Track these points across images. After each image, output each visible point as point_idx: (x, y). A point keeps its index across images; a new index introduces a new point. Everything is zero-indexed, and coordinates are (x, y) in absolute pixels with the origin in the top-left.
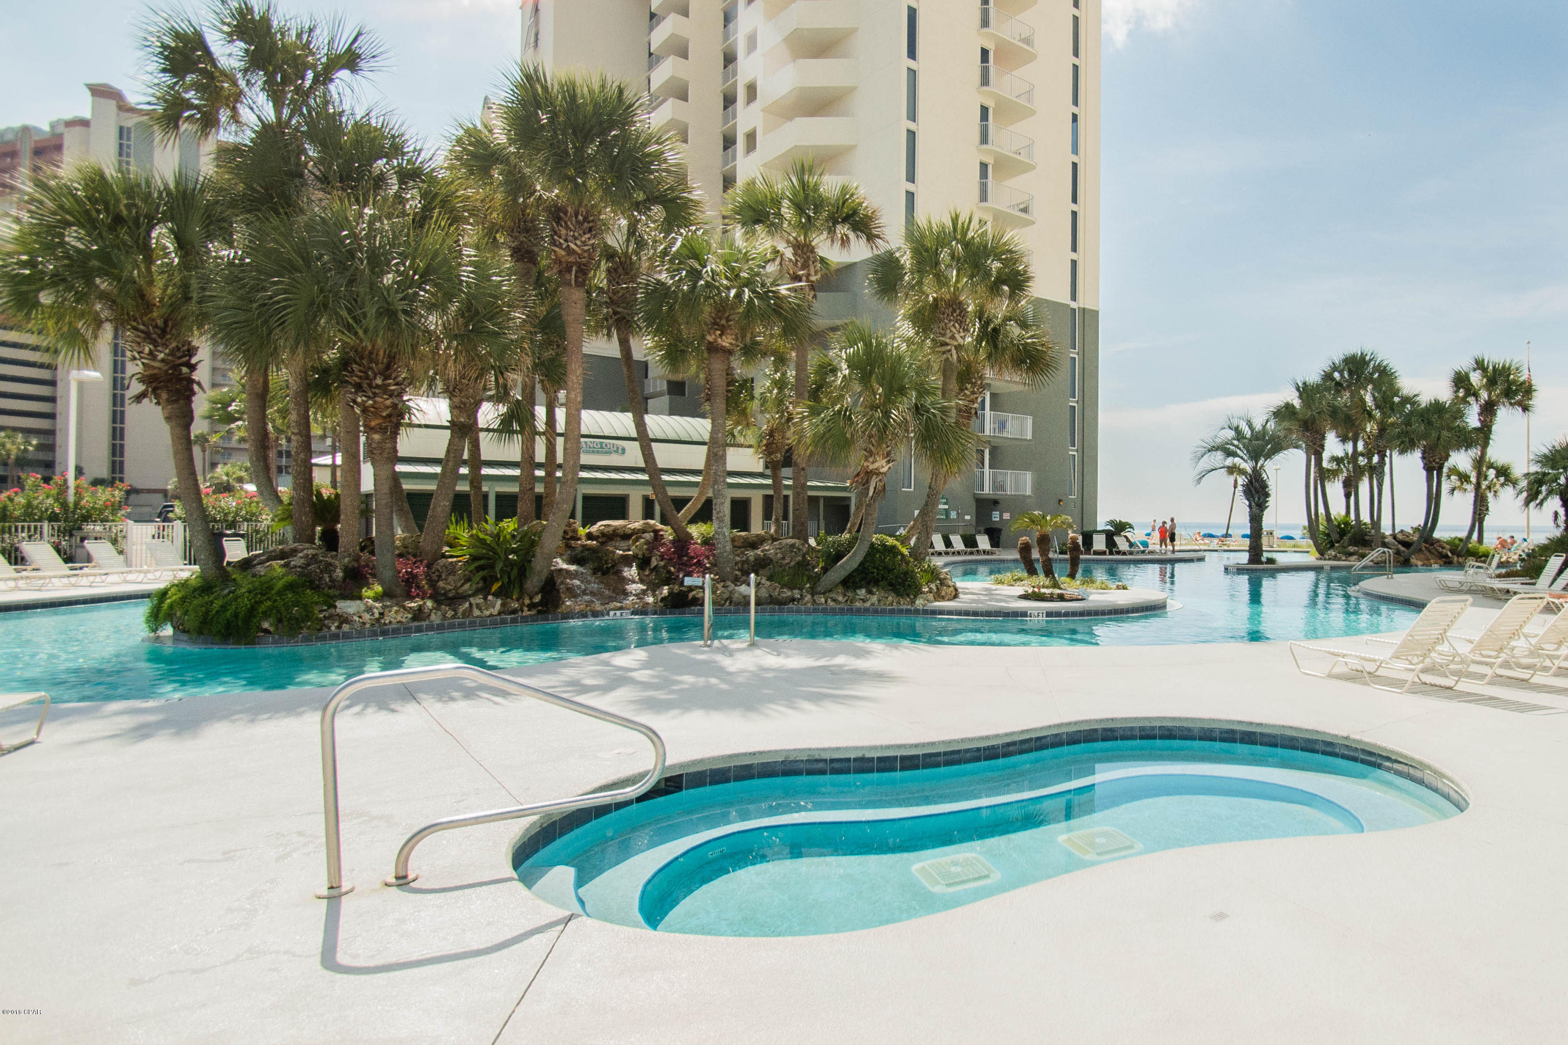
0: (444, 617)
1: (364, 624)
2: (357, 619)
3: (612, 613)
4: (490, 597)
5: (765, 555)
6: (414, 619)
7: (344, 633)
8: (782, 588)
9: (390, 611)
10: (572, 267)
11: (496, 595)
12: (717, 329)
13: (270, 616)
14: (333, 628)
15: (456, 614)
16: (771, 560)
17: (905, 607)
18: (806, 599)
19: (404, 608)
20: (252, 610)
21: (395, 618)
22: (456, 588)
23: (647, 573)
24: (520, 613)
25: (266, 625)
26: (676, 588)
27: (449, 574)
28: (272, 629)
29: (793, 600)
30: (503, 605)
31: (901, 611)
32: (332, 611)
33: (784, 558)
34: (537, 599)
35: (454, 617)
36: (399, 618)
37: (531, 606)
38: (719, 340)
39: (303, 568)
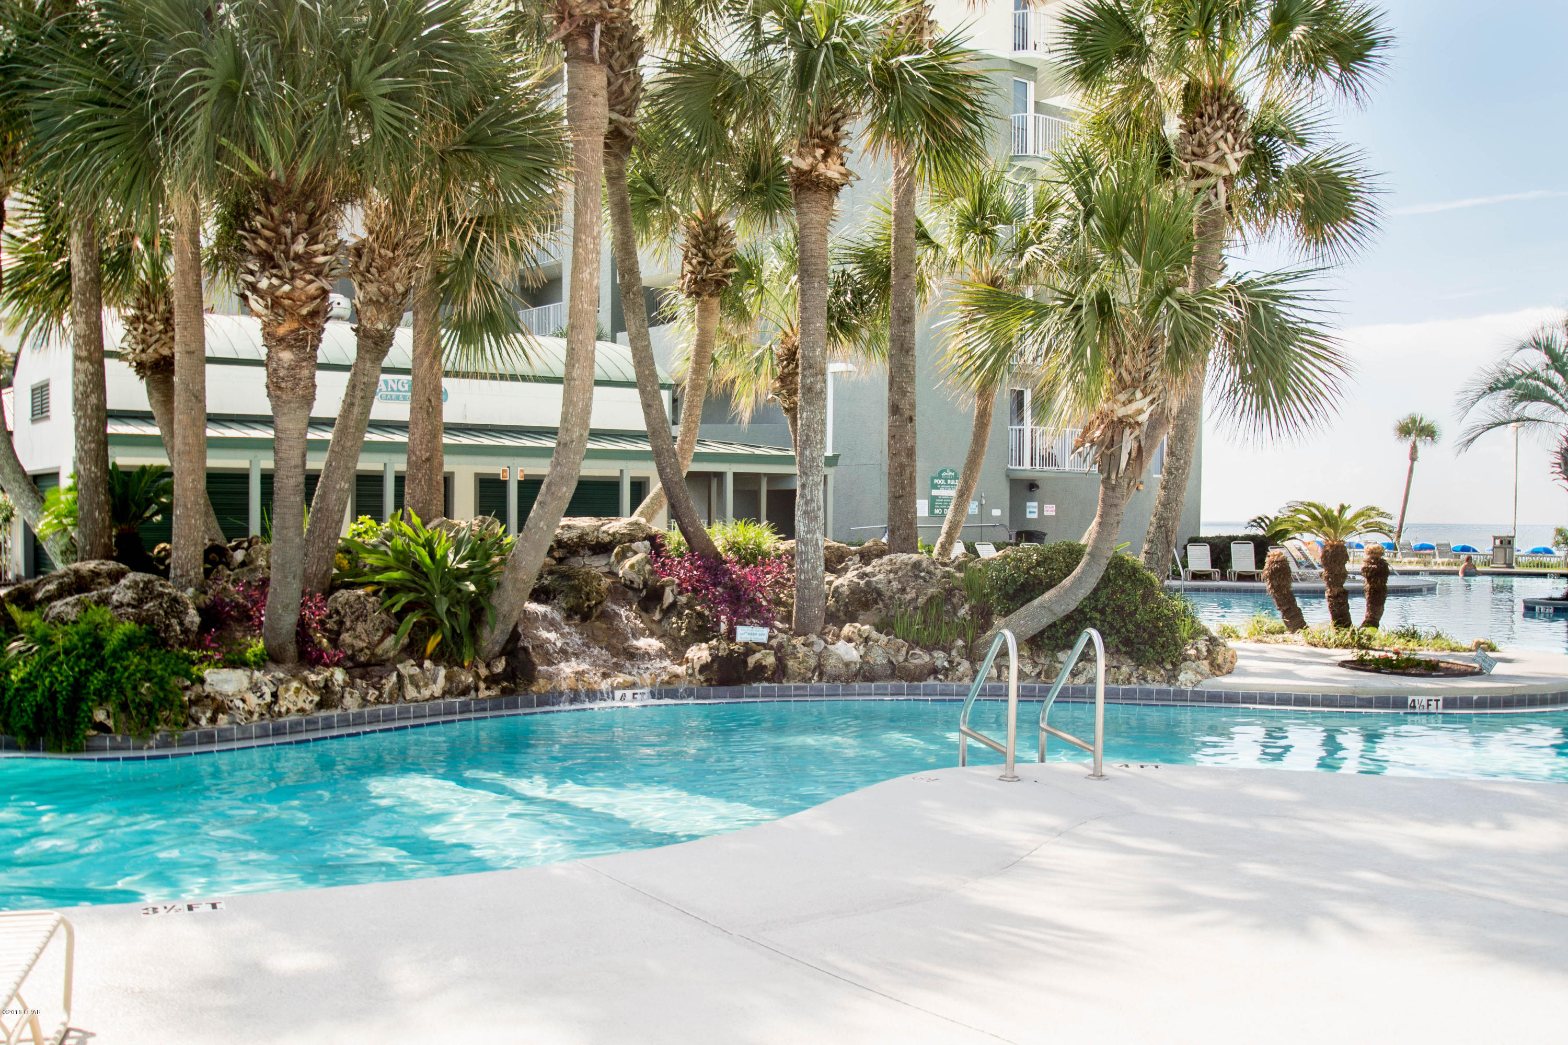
0: (365, 701)
1: (251, 713)
2: (241, 705)
3: (618, 694)
4: (427, 664)
5: (868, 584)
6: (320, 705)
7: (220, 731)
8: (911, 648)
9: (287, 690)
10: (593, 25)
11: (436, 659)
12: (816, 146)
13: (107, 699)
14: (203, 722)
15: (381, 695)
16: (879, 593)
17: (1155, 686)
18: (961, 669)
19: (305, 681)
20: (78, 687)
21: (295, 704)
22: (372, 646)
23: (657, 616)
24: (473, 693)
25: (100, 716)
26: (724, 648)
27: (357, 619)
28: (110, 723)
29: (934, 671)
30: (448, 678)
31: (1148, 695)
32: (198, 688)
33: (903, 590)
34: (500, 666)
35: (378, 701)
36: (301, 704)
37: (492, 680)
38: (821, 168)
39: (134, 607)
